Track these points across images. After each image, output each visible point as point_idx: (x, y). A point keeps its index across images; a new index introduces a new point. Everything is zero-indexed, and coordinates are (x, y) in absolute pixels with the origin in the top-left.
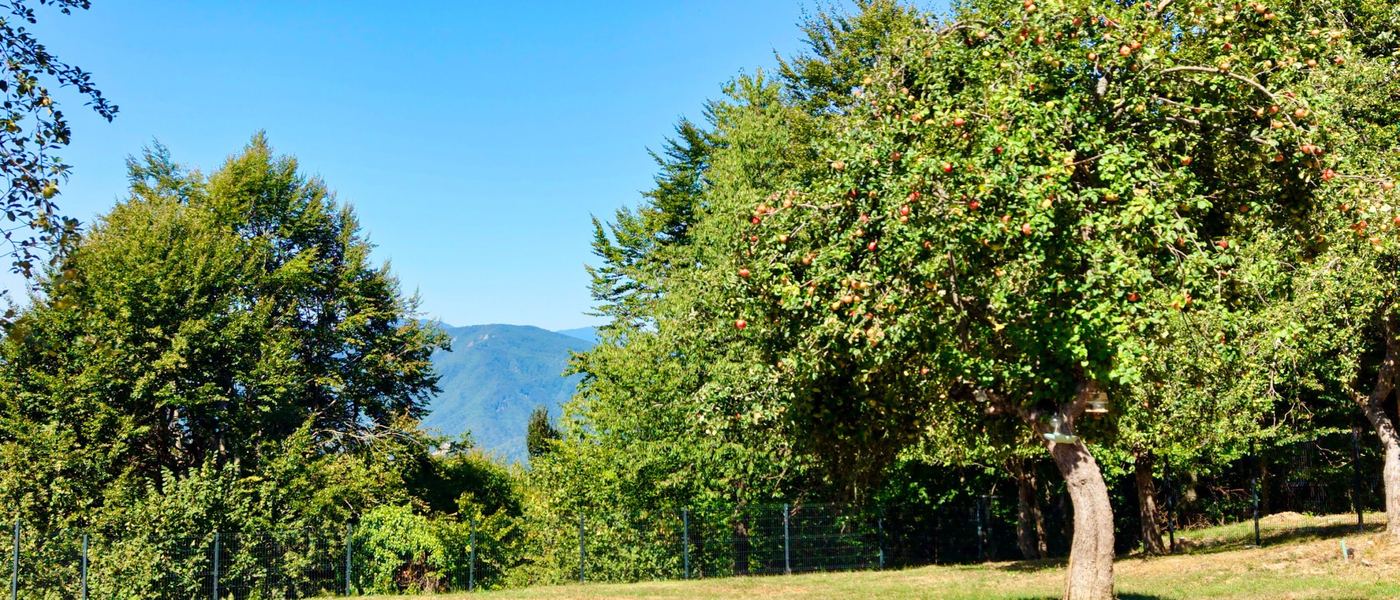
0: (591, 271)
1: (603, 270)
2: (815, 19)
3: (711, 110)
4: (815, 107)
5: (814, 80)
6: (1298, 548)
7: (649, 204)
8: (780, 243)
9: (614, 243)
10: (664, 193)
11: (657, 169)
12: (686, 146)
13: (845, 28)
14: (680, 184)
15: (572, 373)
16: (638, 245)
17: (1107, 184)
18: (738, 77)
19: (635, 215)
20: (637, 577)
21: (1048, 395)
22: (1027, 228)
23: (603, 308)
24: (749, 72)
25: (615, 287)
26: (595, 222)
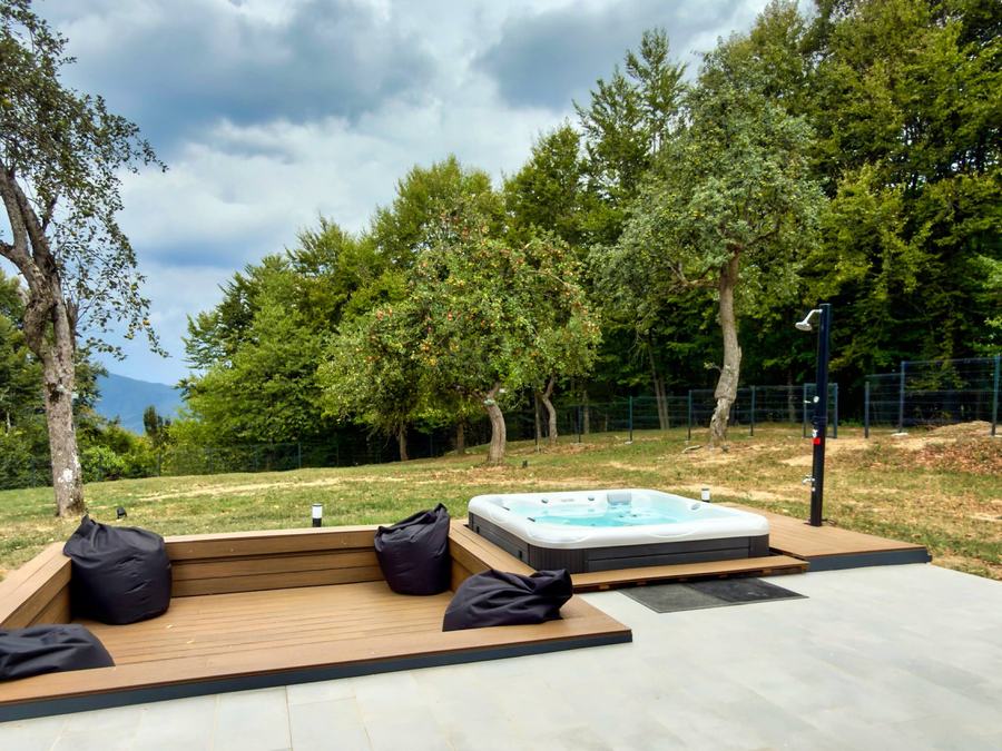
0: (185, 341)
1: (193, 341)
5: (302, 261)
7: (217, 311)
8: (389, 327)
9: (198, 328)
10: (226, 307)
11: (223, 295)
14: (233, 302)
19: (209, 315)
21: (486, 386)
22: (492, 325)
23: (192, 358)
25: (198, 349)
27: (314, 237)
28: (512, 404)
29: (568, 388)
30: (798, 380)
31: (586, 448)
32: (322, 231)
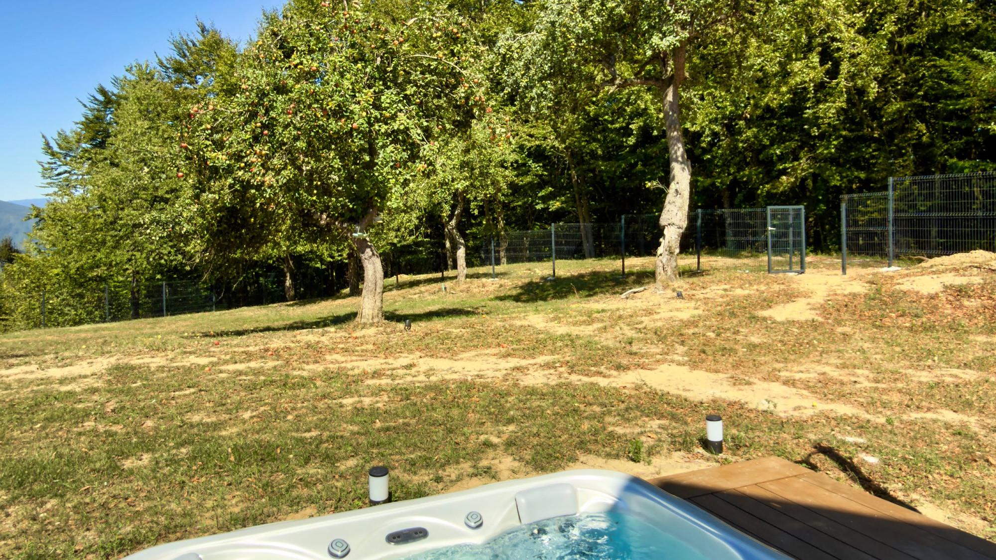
0: (40, 163)
1: (49, 163)
2: (178, 39)
3: (116, 81)
4: (179, 83)
5: (176, 70)
6: (422, 288)
7: (78, 128)
8: (207, 129)
9: (56, 149)
10: (88, 124)
11: (84, 110)
12: (101, 98)
13: (194, 45)
14: (97, 118)
15: (29, 218)
16: (71, 150)
17: (386, 109)
18: (134, 64)
19: (68, 133)
20: (76, 323)
21: (354, 214)
22: (355, 125)
23: (49, 184)
24: (141, 63)
25: (56, 172)
26: (44, 137)
27: (190, 44)
28: (411, 233)
29: (482, 213)
30: (736, 202)
31: (501, 286)
32: (201, 38)
